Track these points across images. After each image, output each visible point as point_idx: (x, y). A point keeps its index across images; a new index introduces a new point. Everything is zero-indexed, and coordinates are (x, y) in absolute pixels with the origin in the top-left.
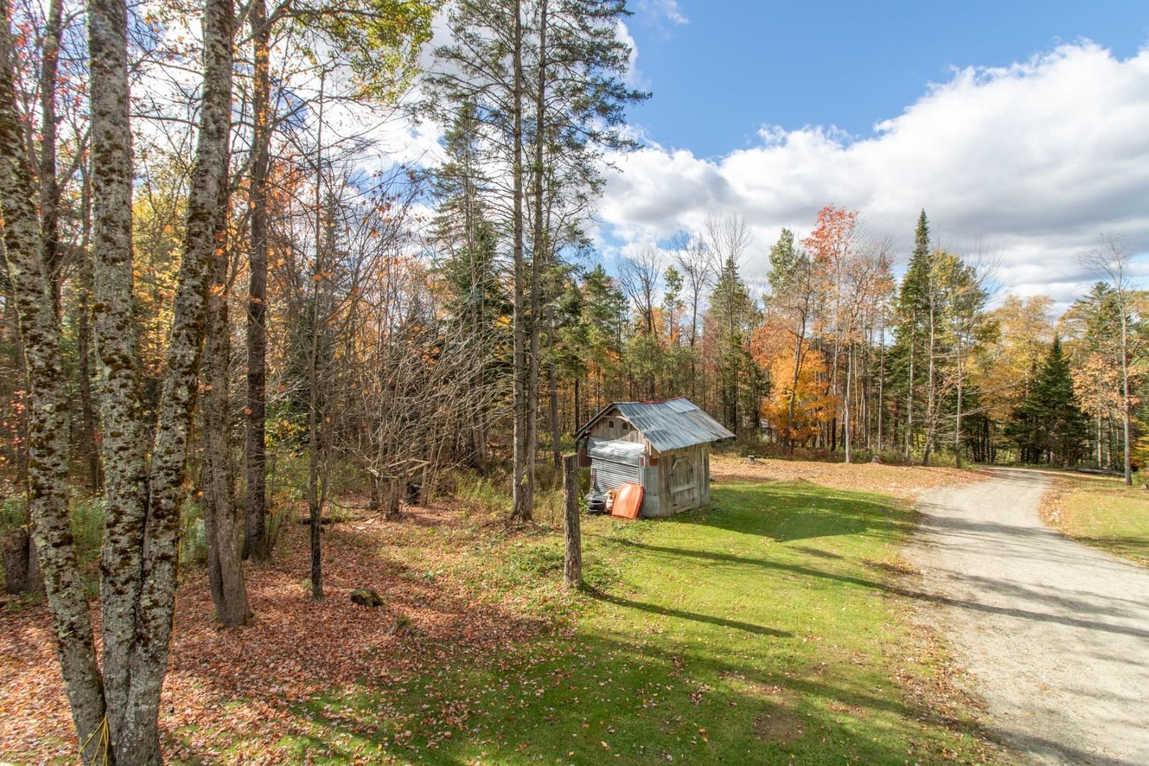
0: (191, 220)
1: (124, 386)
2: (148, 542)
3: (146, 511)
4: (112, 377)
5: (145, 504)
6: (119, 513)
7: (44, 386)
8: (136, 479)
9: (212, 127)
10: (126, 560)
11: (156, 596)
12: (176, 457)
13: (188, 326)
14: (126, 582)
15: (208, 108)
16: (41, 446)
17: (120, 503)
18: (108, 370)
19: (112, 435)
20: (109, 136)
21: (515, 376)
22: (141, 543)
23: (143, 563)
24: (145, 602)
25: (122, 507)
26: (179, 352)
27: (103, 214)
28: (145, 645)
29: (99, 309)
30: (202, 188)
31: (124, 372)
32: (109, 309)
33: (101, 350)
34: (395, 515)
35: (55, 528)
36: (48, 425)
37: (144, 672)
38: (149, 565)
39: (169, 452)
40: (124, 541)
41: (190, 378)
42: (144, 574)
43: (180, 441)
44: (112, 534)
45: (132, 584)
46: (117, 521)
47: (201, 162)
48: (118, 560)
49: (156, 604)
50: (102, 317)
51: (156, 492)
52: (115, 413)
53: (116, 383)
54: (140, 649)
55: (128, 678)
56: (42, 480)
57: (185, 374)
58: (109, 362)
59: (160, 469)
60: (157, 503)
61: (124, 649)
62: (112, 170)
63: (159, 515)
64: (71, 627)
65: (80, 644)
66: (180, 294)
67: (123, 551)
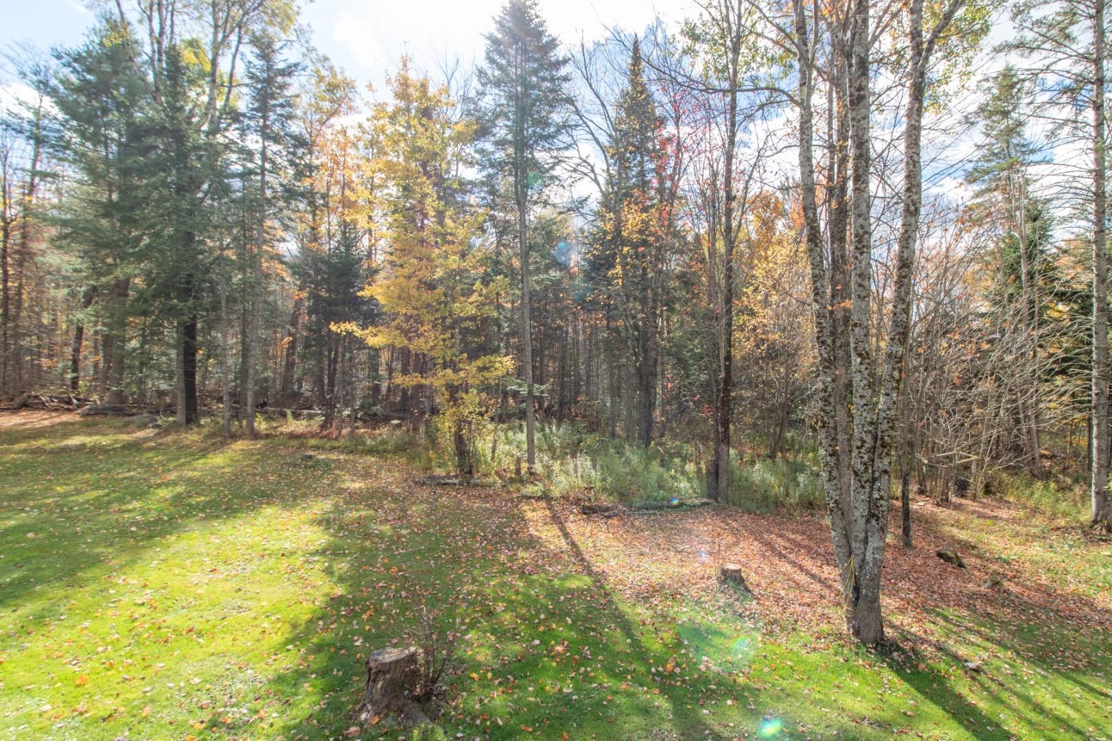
0: (900, 268)
1: (866, 369)
2: (877, 460)
3: (875, 443)
4: (861, 364)
5: (875, 438)
6: (863, 442)
7: (827, 367)
8: (872, 423)
9: (912, 208)
10: (866, 470)
11: (882, 493)
12: (893, 412)
13: (899, 333)
14: (866, 482)
15: (909, 197)
16: (826, 400)
17: (864, 435)
18: (859, 360)
19: (861, 396)
20: (862, 227)
21: (1095, 373)
22: (873, 461)
23: (873, 472)
24: (876, 496)
25: (865, 438)
26: (894, 349)
27: (858, 272)
28: (877, 520)
29: (855, 325)
30: (907, 248)
31: (867, 361)
32: (860, 325)
33: (855, 348)
34: (944, 502)
35: (830, 446)
36: (829, 389)
37: (877, 536)
38: (877, 475)
39: (889, 409)
40: (866, 457)
41: (899, 365)
42: (874, 480)
43: (894, 403)
44: (860, 452)
45: (868, 484)
46: (862, 446)
47: (906, 231)
48: (863, 468)
49: (882, 498)
50: (857, 330)
51: (882, 432)
52: (862, 384)
53: (863, 367)
54: (874, 522)
55: (866, 537)
56: (825, 419)
57: (898, 362)
58: (860, 355)
59: (885, 418)
60: (882, 438)
61: (863, 521)
62: (864, 246)
63: (883, 446)
64: (836, 502)
65: (840, 512)
66: (895, 314)
67: (865, 464)
